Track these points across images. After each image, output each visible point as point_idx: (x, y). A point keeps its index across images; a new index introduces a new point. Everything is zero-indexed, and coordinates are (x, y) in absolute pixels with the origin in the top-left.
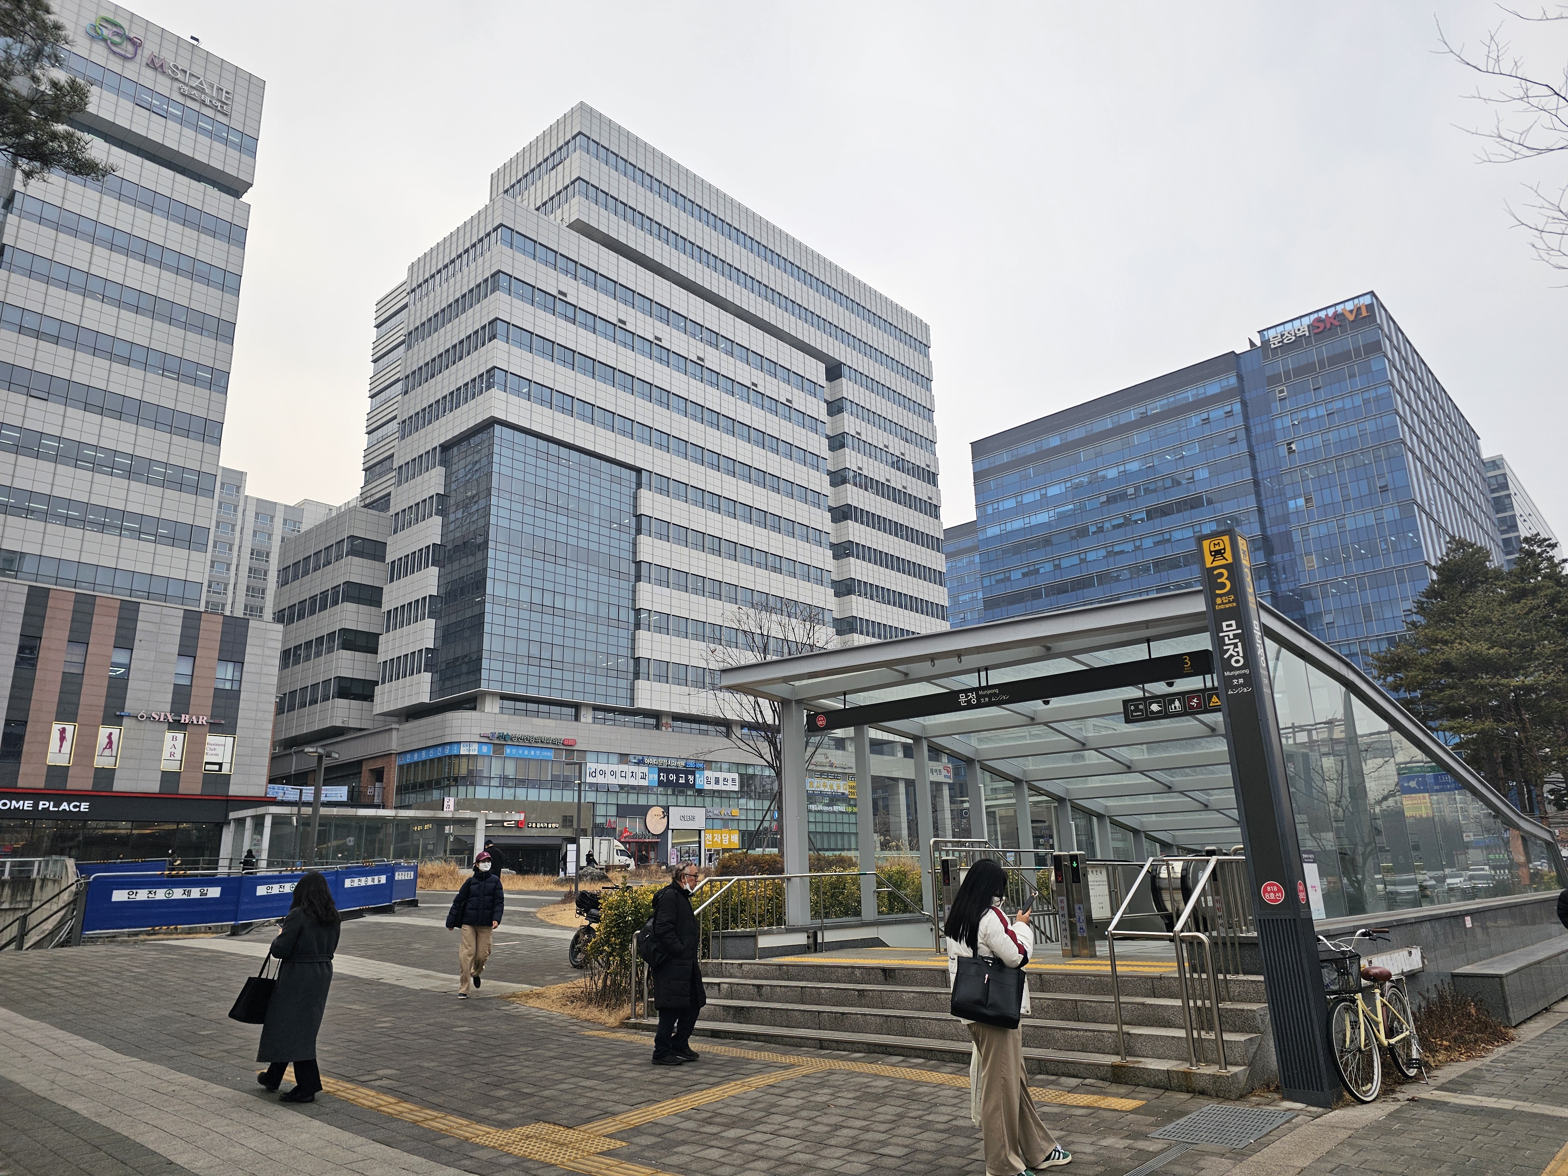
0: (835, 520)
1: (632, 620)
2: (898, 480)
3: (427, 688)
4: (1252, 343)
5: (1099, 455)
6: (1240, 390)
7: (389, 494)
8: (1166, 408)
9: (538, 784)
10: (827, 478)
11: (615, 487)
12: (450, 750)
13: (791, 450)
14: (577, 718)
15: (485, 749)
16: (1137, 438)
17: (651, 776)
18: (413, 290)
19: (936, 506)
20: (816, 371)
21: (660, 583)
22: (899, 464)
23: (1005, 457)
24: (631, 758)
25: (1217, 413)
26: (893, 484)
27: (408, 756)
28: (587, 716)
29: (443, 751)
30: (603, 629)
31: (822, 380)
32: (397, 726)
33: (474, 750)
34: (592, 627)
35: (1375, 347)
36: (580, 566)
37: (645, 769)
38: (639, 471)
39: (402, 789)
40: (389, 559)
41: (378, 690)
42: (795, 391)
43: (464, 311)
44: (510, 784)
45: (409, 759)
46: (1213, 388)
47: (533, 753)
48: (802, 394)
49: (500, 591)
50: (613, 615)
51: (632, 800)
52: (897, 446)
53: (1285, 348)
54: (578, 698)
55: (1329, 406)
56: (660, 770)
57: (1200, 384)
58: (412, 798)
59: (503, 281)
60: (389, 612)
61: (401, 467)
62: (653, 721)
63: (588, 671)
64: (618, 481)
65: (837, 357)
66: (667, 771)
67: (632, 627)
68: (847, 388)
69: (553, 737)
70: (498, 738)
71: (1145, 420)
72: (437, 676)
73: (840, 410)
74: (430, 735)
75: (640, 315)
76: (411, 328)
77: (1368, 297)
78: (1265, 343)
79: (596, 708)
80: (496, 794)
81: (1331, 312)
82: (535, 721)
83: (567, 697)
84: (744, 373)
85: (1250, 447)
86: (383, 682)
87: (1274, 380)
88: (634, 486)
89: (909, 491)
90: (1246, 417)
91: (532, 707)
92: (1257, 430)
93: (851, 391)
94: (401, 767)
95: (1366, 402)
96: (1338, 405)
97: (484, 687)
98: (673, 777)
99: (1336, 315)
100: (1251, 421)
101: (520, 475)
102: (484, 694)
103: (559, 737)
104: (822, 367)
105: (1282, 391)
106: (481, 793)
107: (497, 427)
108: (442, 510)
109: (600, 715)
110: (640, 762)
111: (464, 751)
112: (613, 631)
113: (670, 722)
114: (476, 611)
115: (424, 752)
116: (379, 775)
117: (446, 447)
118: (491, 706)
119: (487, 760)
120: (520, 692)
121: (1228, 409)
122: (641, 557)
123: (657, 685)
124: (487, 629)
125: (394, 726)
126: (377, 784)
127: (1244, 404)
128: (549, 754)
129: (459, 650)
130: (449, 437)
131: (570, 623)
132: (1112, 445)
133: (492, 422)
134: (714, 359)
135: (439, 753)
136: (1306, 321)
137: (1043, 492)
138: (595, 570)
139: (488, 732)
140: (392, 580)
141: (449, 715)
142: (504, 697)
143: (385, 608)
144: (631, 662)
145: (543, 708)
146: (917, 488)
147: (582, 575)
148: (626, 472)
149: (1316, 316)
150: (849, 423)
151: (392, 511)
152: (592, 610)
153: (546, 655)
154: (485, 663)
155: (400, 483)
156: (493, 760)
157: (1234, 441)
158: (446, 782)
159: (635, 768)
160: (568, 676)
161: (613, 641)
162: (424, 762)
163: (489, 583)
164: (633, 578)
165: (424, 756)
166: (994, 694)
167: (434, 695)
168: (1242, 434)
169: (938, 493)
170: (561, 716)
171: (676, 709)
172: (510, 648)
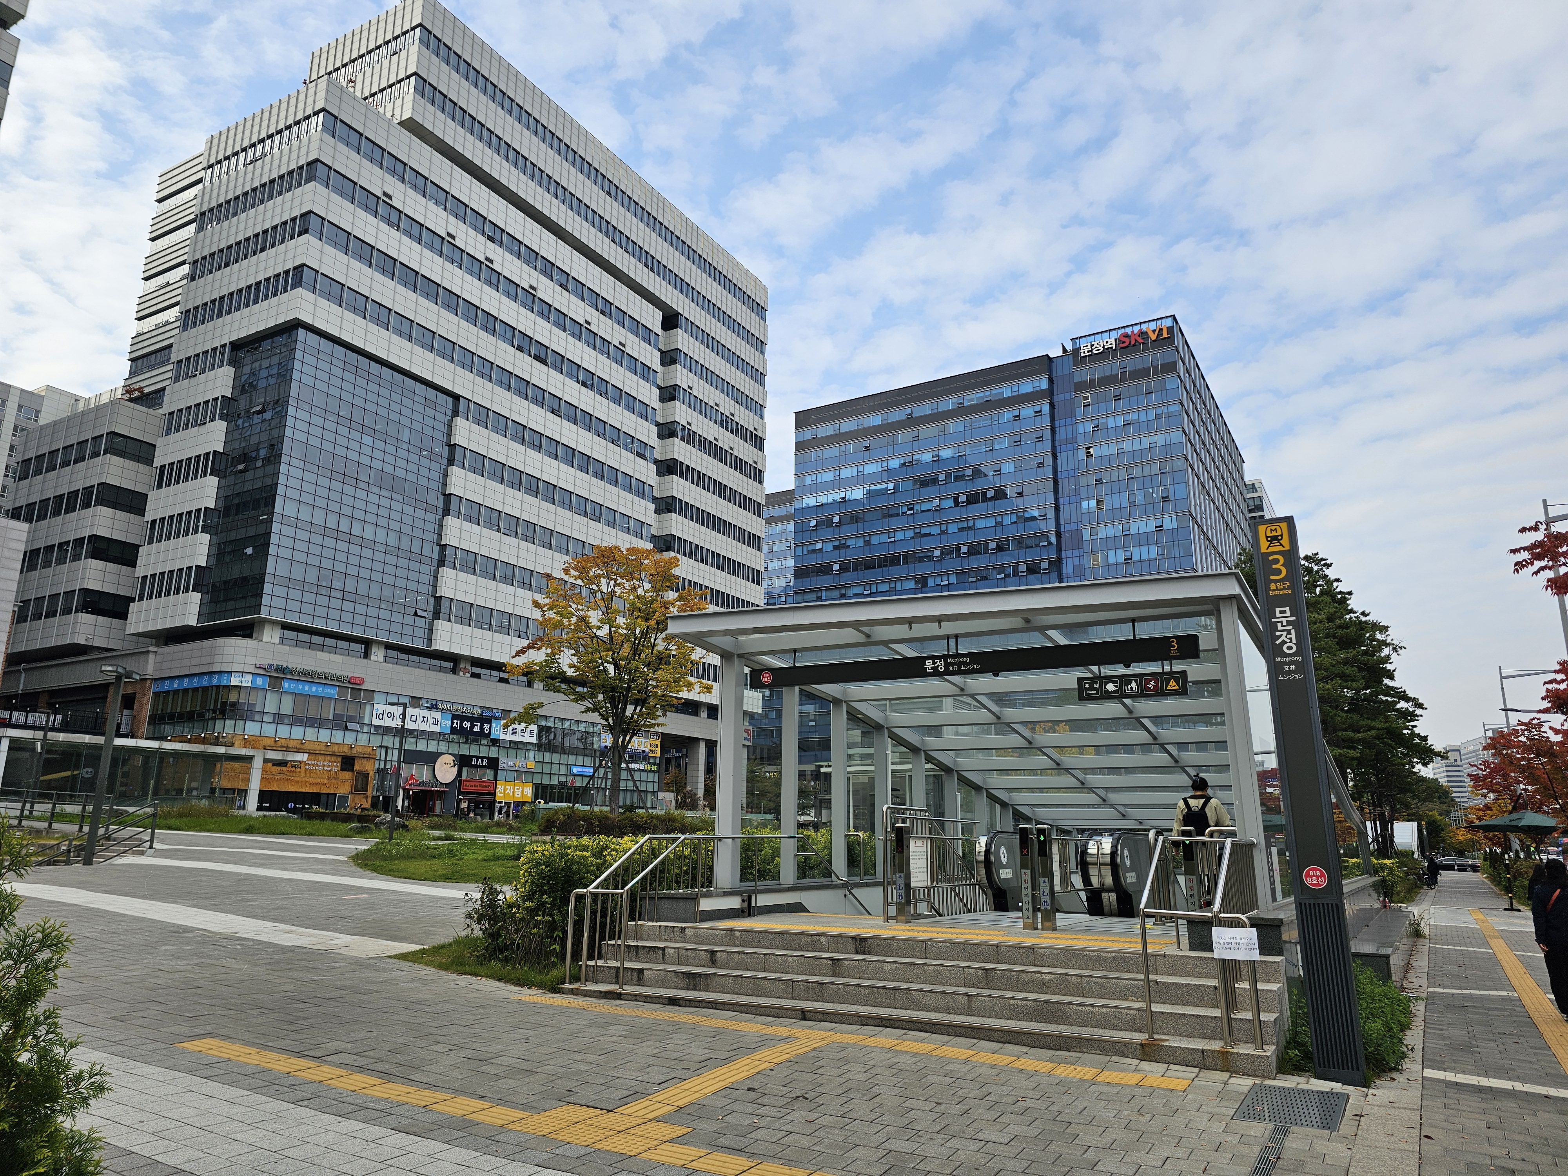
0: (659, 473)
1: (436, 556)
2: (726, 440)
3: (195, 609)
4: (1064, 350)
5: (916, 438)
6: (1050, 394)
7: (163, 389)
8: (982, 401)
9: (317, 723)
10: (655, 429)
11: (429, 412)
12: (219, 680)
13: (619, 396)
14: (366, 655)
15: (259, 681)
16: (953, 426)
17: (444, 722)
18: (211, 166)
19: (760, 471)
20: (653, 318)
21: (469, 519)
22: (725, 422)
23: (826, 430)
24: (424, 702)
25: (1027, 411)
26: (720, 444)
27: (167, 683)
28: (377, 654)
29: (210, 680)
30: (403, 562)
31: (657, 328)
32: (155, 649)
33: (247, 681)
34: (391, 559)
35: (1170, 368)
36: (383, 492)
37: (438, 715)
38: (456, 397)
39: (156, 720)
40: (157, 463)
41: (133, 607)
42: (629, 335)
43: (271, 198)
44: (286, 721)
45: (167, 685)
46: (1026, 386)
47: (314, 689)
48: (636, 340)
49: (290, 510)
50: (416, 548)
51: (421, 746)
52: (727, 406)
53: (1094, 357)
54: (370, 635)
55: (1127, 417)
56: (454, 717)
57: (1015, 382)
58: (167, 729)
59: (321, 170)
60: (154, 522)
61: (180, 362)
62: (450, 665)
63: (383, 606)
64: (433, 405)
65: (675, 307)
66: (462, 718)
67: (435, 563)
68: (682, 340)
69: (339, 673)
70: (276, 670)
71: (961, 411)
72: (207, 597)
73: (673, 362)
74: (195, 662)
75: (471, 232)
76: (205, 208)
77: (1170, 319)
78: (1076, 351)
79: (388, 646)
80: (269, 730)
81: (1136, 329)
82: (320, 654)
83: (358, 632)
84: (579, 310)
85: (1054, 447)
86: (141, 599)
87: (1080, 387)
88: (449, 413)
89: (735, 453)
90: (1053, 419)
91: (316, 639)
92: (1061, 434)
93: (686, 342)
94: (156, 695)
95: (1158, 417)
96: (1134, 417)
97: (264, 614)
98: (467, 725)
99: (1142, 333)
100: (1057, 422)
101: (324, 387)
102: (263, 622)
103: (345, 674)
104: (659, 315)
105: (1086, 398)
106: (252, 728)
107: (301, 332)
108: (227, 415)
109: (394, 653)
110: (433, 707)
111: (235, 681)
112: (414, 566)
113: (469, 667)
114: (261, 529)
115: (186, 680)
116: (129, 702)
117: (236, 346)
118: (271, 636)
119: (261, 693)
120: (306, 622)
121: (1038, 408)
122: (451, 489)
123: (458, 627)
124: (272, 550)
125: (151, 649)
126: (125, 712)
127: (1052, 406)
128: (333, 692)
129: (236, 571)
130: (243, 334)
131: (367, 553)
132: (928, 431)
133: (295, 325)
134: (548, 290)
135: (205, 681)
136: (1115, 335)
137: (861, 469)
138: (400, 498)
139: (265, 663)
140: (160, 486)
141: (221, 641)
142: (285, 626)
143: (149, 516)
144: (432, 600)
145: (329, 641)
146: (744, 450)
147: (385, 502)
148: (442, 398)
149: (1123, 331)
150: (681, 376)
151: (165, 410)
152: (392, 540)
153: (337, 584)
154: (267, 588)
155: (177, 379)
156: (269, 693)
157: (1040, 439)
158: (211, 715)
159: (426, 713)
160: (361, 609)
161: (413, 576)
162: (186, 691)
163: (279, 501)
164: (440, 511)
165: (186, 683)
166: (965, 663)
167: (202, 618)
168: (1048, 434)
169: (764, 458)
170: (348, 653)
171: (476, 654)
172: (297, 574)
